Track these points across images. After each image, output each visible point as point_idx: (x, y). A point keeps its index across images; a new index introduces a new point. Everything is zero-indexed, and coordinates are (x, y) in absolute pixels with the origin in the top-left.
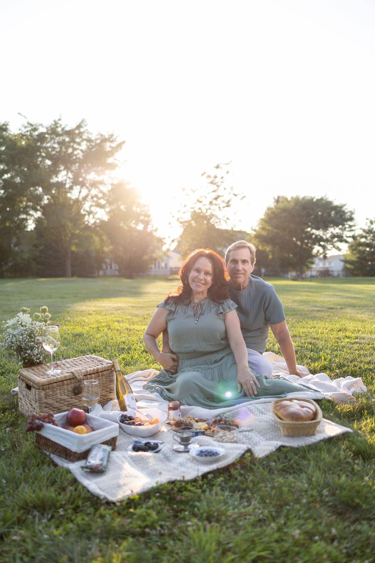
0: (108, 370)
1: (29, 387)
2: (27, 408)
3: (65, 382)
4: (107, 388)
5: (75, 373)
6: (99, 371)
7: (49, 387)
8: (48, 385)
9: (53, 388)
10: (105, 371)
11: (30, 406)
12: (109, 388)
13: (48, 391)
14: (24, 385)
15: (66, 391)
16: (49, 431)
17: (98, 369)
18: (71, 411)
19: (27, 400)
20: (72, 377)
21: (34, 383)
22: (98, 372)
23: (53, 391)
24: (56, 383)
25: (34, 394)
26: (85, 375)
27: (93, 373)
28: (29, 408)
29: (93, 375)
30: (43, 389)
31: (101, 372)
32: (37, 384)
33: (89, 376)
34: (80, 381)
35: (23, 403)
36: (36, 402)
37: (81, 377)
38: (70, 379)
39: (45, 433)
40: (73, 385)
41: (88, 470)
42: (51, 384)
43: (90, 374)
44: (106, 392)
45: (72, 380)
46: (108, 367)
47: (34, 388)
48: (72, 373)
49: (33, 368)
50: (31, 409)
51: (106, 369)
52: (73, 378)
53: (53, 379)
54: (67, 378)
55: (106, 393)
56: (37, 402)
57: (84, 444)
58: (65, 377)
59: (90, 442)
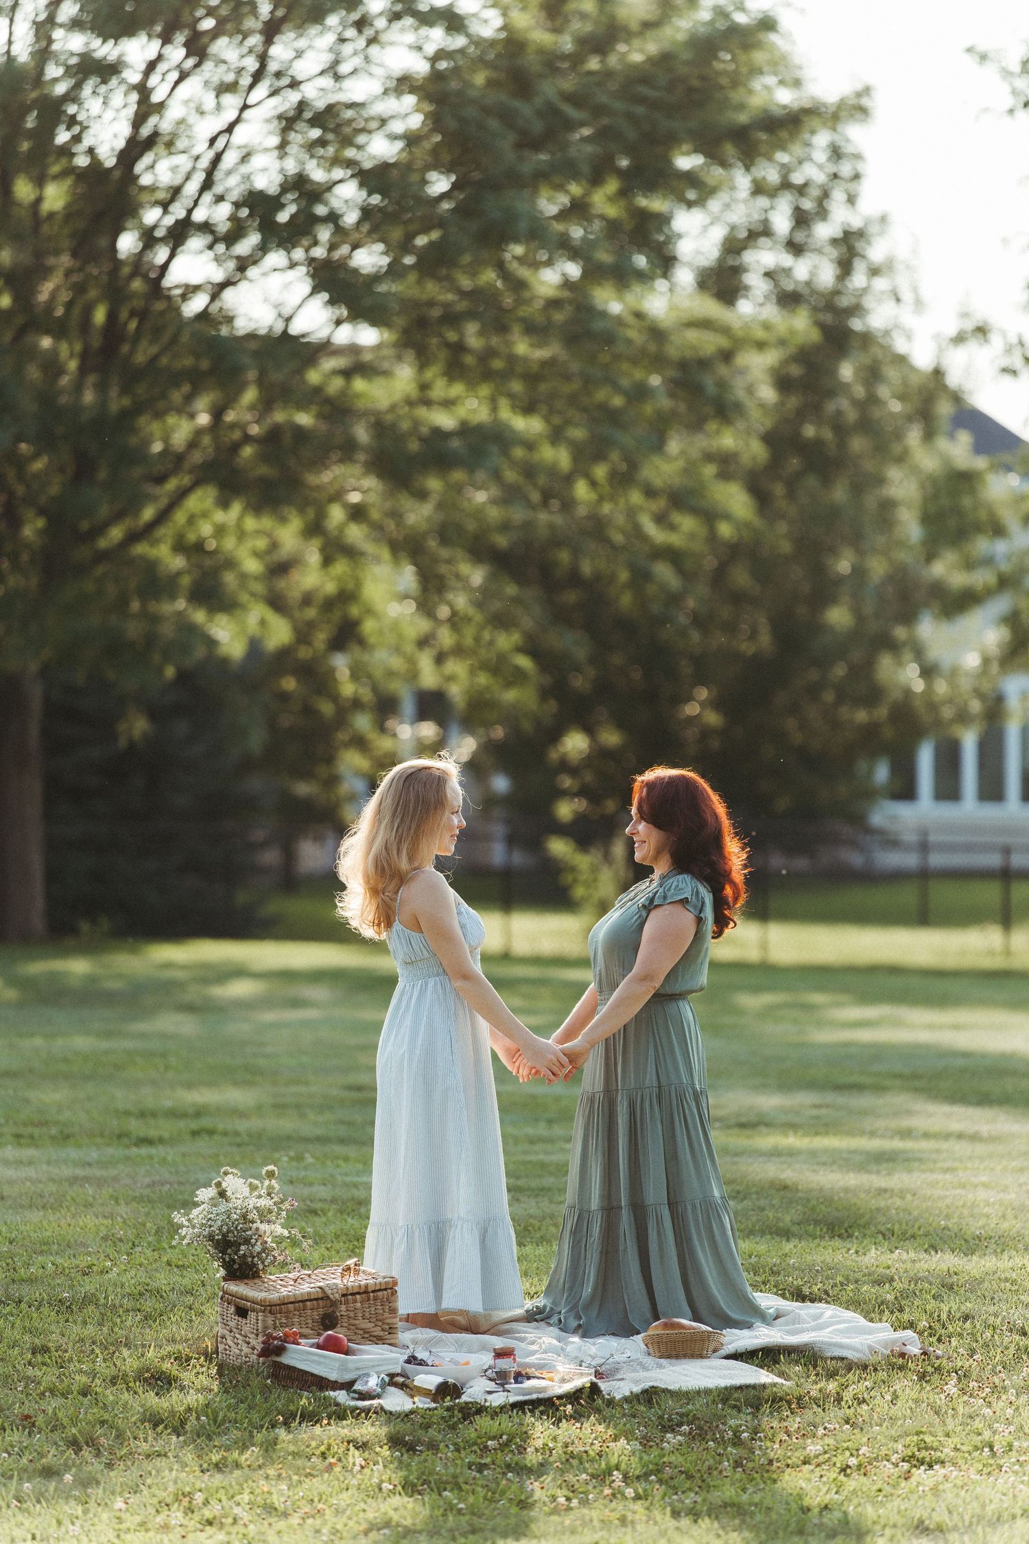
0: (386, 1289)
1: (242, 1312)
2: (237, 1352)
3: (308, 1303)
4: (383, 1323)
5: (326, 1289)
6: (370, 1290)
7: (281, 1309)
8: (279, 1305)
9: (288, 1312)
10: (380, 1290)
11: (245, 1345)
12: (388, 1324)
13: (279, 1315)
14: (232, 1309)
15: (310, 1321)
16: (293, 1356)
17: (366, 1286)
18: (322, 1338)
19: (237, 1336)
20: (320, 1296)
21: (253, 1302)
22: (366, 1292)
23: (287, 1318)
24: (292, 1303)
25: (253, 1321)
26: (343, 1295)
27: (358, 1293)
28: (241, 1350)
29: (358, 1296)
30: (270, 1312)
31: (373, 1292)
32: (261, 1303)
33: (350, 1297)
34: (334, 1304)
35: (230, 1342)
36: (257, 1335)
37: (337, 1296)
38: (316, 1299)
39: (286, 1359)
40: (321, 1311)
41: (356, 1396)
42: (284, 1304)
43: (352, 1294)
44: (383, 1330)
45: (320, 1302)
46: (386, 1283)
47: (253, 1310)
48: (320, 1288)
49: (246, 1281)
50: (246, 1350)
51: (383, 1287)
52: (322, 1299)
53: (288, 1296)
54: (312, 1297)
55: (381, 1333)
56: (260, 1336)
57: (347, 1370)
58: (309, 1293)
59: (358, 1369)
